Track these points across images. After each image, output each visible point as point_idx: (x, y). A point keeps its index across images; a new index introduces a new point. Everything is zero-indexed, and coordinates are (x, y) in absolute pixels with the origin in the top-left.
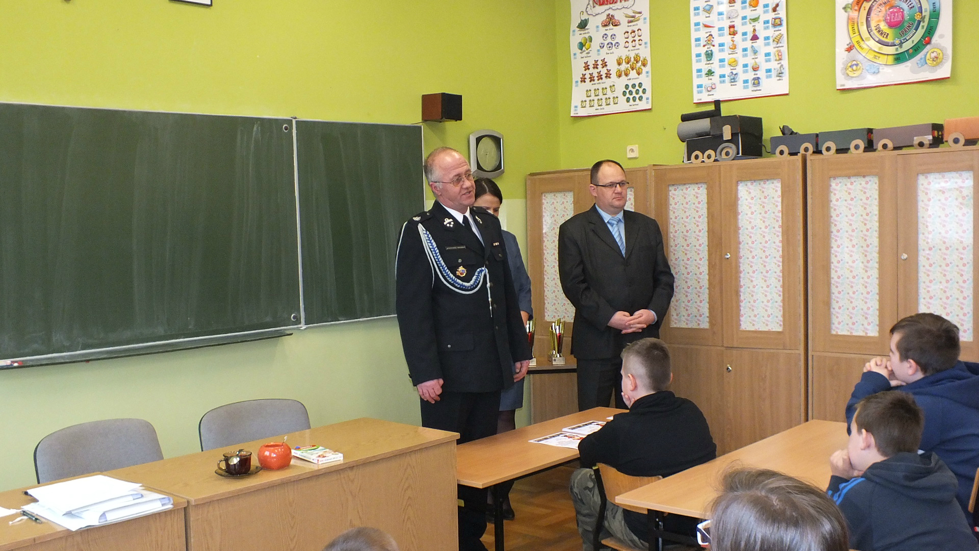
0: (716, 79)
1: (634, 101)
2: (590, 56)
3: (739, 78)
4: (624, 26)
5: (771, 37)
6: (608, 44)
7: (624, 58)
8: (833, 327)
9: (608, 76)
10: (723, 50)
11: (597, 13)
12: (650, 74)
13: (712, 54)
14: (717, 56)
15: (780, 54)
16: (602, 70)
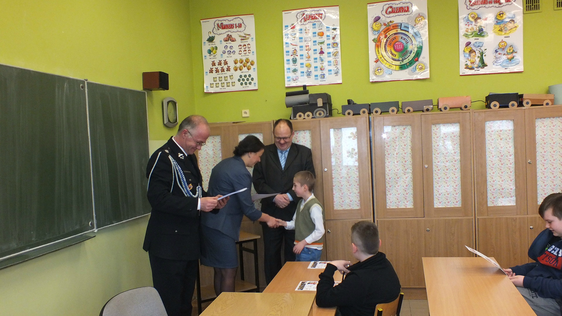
0: (299, 74)
1: (246, 84)
2: (216, 58)
3: (312, 74)
4: (239, 41)
5: (331, 53)
6: (228, 51)
7: (238, 60)
8: (388, 205)
9: (228, 69)
10: (302, 58)
11: (221, 33)
12: (256, 70)
13: (296, 60)
14: (299, 61)
15: (336, 62)
16: (224, 66)
